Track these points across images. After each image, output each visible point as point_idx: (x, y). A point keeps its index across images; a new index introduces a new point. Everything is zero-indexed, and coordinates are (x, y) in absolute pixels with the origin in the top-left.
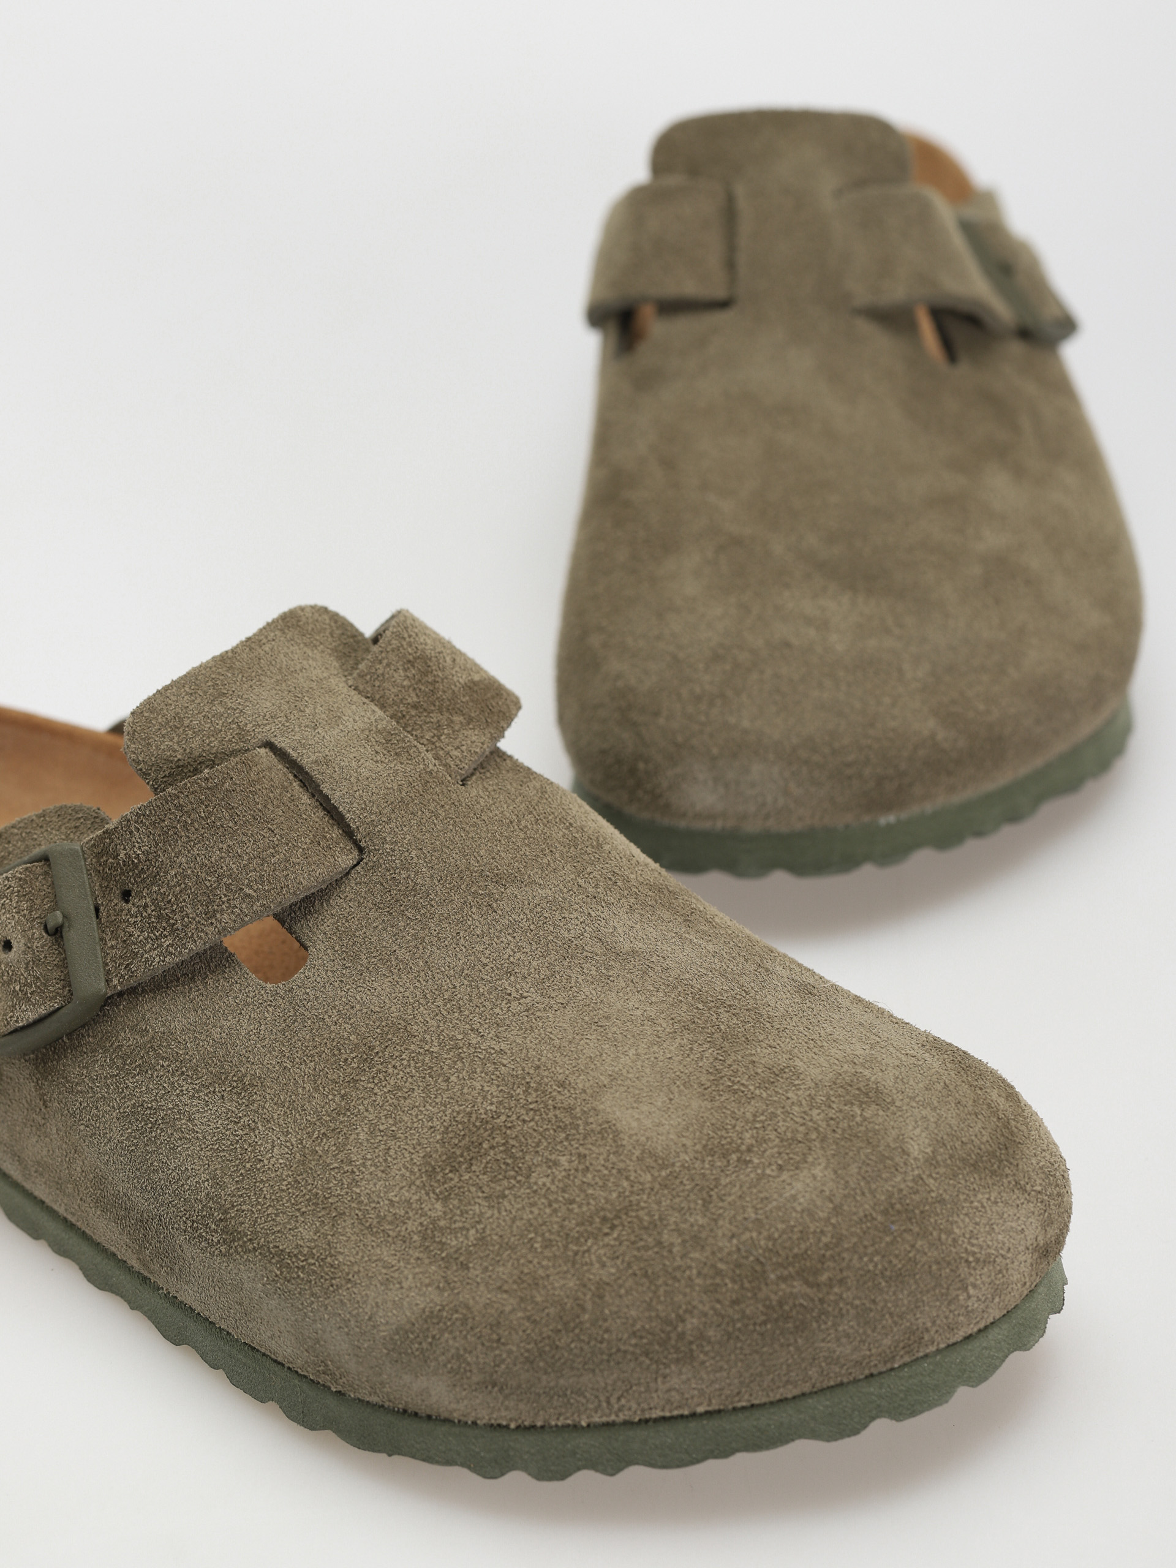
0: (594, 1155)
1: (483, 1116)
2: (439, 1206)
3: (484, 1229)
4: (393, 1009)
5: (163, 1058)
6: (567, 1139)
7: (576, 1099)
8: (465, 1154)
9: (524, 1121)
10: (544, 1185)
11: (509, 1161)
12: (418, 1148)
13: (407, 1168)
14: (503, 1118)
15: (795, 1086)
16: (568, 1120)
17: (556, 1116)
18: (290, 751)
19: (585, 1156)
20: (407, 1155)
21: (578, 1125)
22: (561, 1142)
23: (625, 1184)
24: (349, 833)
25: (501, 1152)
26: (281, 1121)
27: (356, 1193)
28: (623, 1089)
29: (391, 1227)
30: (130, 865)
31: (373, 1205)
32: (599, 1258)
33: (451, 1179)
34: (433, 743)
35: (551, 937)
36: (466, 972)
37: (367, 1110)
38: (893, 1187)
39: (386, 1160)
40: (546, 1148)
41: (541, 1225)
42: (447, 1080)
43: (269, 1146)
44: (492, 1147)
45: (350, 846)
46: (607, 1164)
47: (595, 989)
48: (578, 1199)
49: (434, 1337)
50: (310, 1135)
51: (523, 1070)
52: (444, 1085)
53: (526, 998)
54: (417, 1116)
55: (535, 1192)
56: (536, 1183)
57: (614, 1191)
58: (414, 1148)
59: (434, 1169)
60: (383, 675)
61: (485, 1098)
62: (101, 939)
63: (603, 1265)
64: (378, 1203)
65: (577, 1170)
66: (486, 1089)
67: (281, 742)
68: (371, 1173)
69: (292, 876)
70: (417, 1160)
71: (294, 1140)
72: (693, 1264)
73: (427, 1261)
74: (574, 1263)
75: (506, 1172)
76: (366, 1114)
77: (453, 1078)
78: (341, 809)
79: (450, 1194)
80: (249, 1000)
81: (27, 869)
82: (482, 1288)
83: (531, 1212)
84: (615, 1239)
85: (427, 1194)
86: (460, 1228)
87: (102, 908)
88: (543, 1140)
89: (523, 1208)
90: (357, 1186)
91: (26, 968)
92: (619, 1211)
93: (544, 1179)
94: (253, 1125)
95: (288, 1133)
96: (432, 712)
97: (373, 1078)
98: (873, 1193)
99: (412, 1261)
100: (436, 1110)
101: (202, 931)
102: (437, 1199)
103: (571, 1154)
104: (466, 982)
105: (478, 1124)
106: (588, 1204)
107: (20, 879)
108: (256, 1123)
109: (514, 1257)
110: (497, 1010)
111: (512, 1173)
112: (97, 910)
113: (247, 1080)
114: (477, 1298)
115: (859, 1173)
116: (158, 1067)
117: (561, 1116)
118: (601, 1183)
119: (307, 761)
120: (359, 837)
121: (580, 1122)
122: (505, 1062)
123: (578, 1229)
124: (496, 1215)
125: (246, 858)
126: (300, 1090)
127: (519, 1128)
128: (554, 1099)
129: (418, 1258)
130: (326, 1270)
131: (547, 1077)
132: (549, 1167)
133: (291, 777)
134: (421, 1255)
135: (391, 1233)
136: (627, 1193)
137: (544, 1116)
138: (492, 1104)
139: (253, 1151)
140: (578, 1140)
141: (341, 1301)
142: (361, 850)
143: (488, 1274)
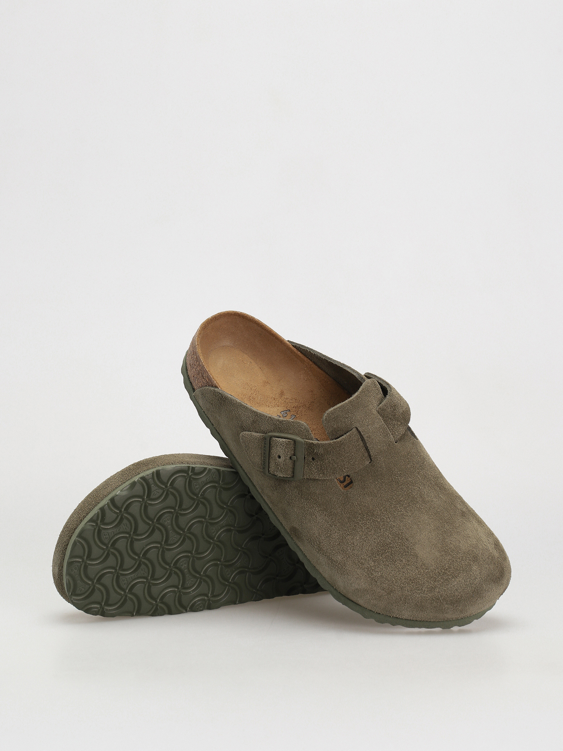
0: (411, 561)
1: (387, 543)
2: (373, 563)
3: (382, 573)
4: (371, 506)
5: (312, 499)
6: (406, 555)
7: (409, 544)
8: (381, 551)
9: (397, 547)
10: (398, 566)
11: (391, 557)
12: (371, 546)
13: (367, 551)
14: (392, 545)
15: (459, 552)
16: (407, 550)
17: (404, 548)
18: (361, 432)
19: (409, 561)
20: (368, 547)
21: (409, 552)
22: (404, 555)
23: (417, 571)
24: (370, 456)
25: (390, 554)
26: (339, 527)
27: (354, 553)
28: (421, 545)
29: (361, 565)
30: (316, 454)
31: (357, 557)
32: (408, 589)
33: (377, 557)
34: (392, 430)
35: (410, 494)
36: (389, 500)
37: (360, 531)
38: (476, 586)
39: (362, 547)
40: (400, 556)
41: (396, 577)
42: (380, 530)
43: (335, 532)
44: (388, 552)
45: (369, 459)
46: (414, 565)
47: (418, 512)
48: (405, 572)
49: (365, 594)
50: (345, 533)
51: (399, 533)
52: (379, 531)
53: (402, 511)
54: (371, 537)
55: (396, 567)
56: (396, 565)
57: (414, 572)
58: (369, 546)
59: (373, 553)
60: (385, 409)
61: (388, 538)
62: (304, 466)
63: (408, 591)
64: (358, 557)
65: (407, 564)
66: (389, 535)
67: (359, 429)
68: (358, 549)
69: (355, 467)
70: (370, 549)
71: (341, 533)
72: (428, 597)
73: (368, 577)
74: (402, 589)
75: (390, 559)
76: (360, 532)
77: (382, 530)
78: (370, 451)
79: (376, 561)
80: (337, 492)
81: (289, 441)
82: (379, 588)
83: (394, 572)
84: (412, 586)
85: (371, 559)
86: (377, 571)
87: (306, 458)
88: (400, 554)
89: (393, 570)
90: (354, 551)
91: (283, 465)
92: (414, 578)
93: (399, 564)
94: (332, 525)
95: (340, 530)
96: (394, 420)
97: (363, 524)
98: (471, 587)
99: (364, 575)
100: (376, 537)
101: (331, 476)
102: (373, 561)
103: (406, 559)
104: (389, 504)
105: (386, 545)
106: (408, 574)
107: (287, 443)
108: (333, 525)
109: (388, 583)
110: (395, 513)
111: (391, 560)
112: (305, 458)
113: (332, 513)
114: (378, 590)
115: (469, 582)
116: (311, 500)
117: (405, 548)
118: (411, 569)
119: (365, 437)
120: (372, 458)
121: (409, 551)
122: (395, 529)
123: (404, 580)
124: (386, 570)
125: (345, 462)
126: (345, 521)
127: (395, 549)
128: (404, 543)
129: (365, 575)
130: (343, 569)
131: (404, 536)
132: (400, 562)
133: (359, 438)
134: (367, 575)
135: (360, 566)
136: (417, 574)
137: (401, 547)
138: (390, 540)
139: (330, 532)
140: (408, 556)
141: (345, 578)
142: (371, 460)
143: (381, 585)
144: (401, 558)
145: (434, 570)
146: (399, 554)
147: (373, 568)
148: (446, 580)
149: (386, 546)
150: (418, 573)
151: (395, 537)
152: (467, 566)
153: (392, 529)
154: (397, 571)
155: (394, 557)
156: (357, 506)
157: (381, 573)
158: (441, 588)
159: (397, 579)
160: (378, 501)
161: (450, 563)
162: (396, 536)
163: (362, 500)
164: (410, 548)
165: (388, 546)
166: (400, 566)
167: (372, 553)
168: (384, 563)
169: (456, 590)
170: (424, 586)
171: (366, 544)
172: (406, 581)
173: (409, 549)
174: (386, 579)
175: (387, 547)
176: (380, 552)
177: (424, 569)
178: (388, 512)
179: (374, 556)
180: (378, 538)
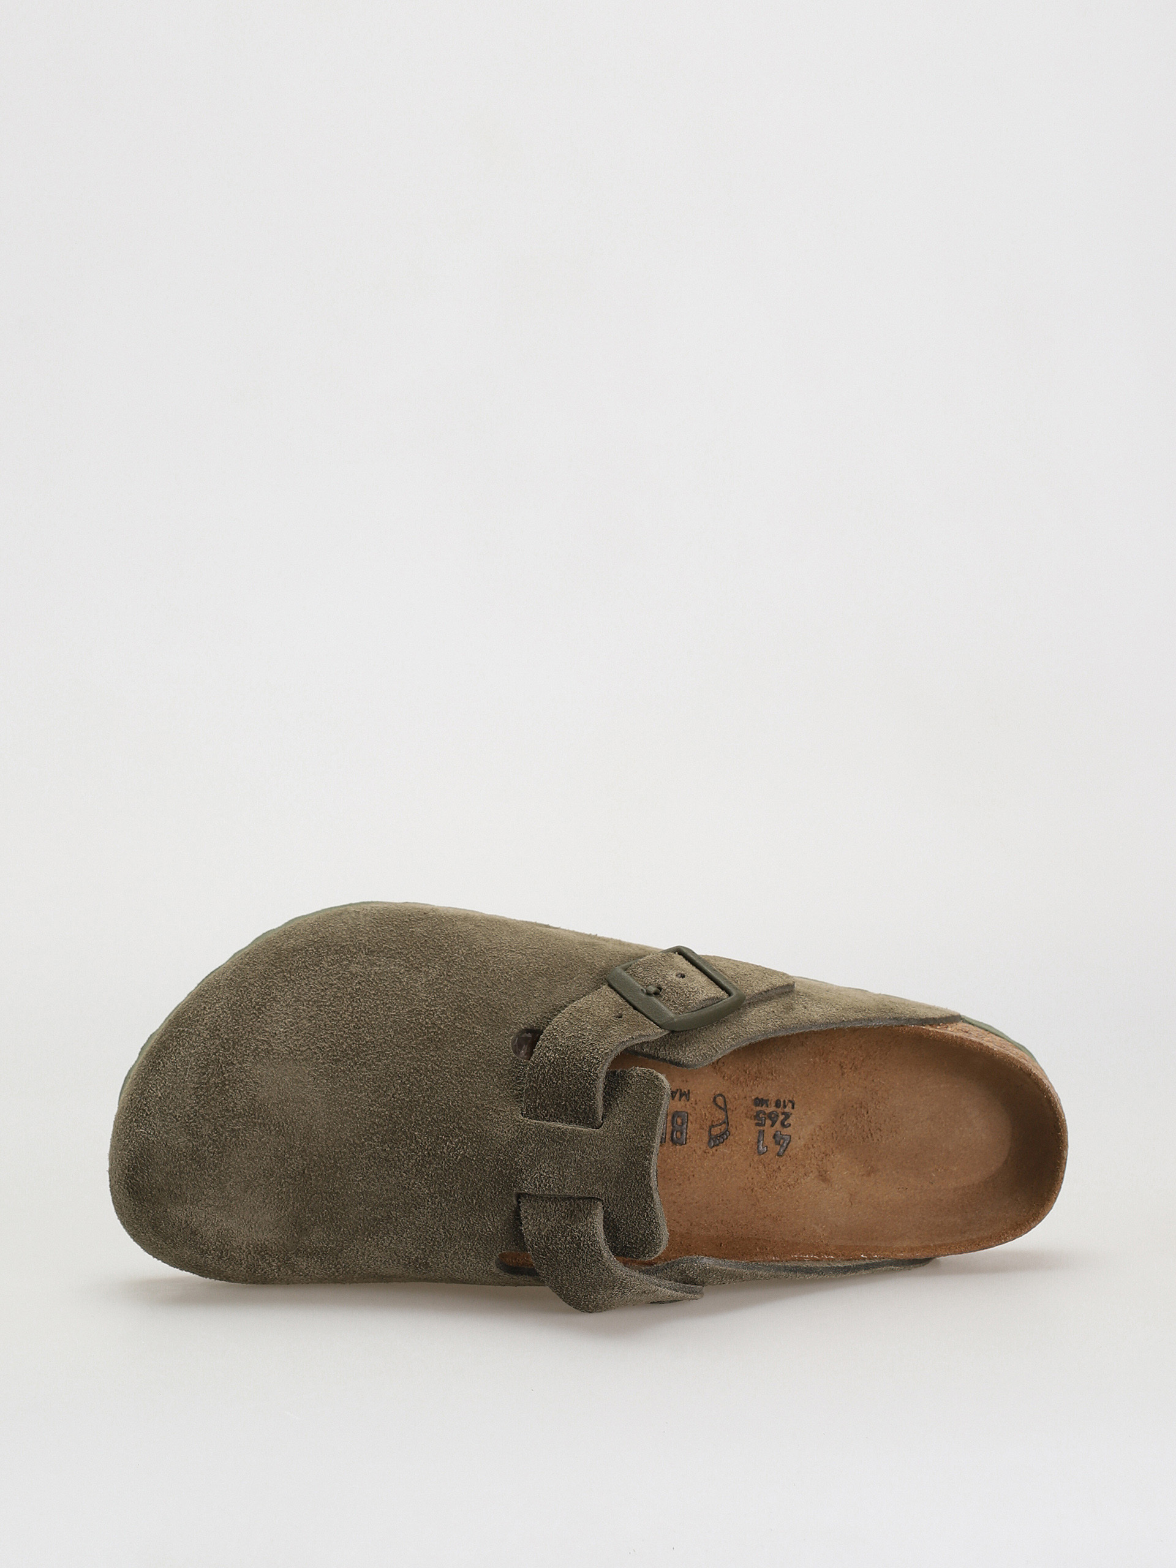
2: (354, 970)
10: (308, 1007)
23: (268, 1029)
33: (356, 985)
40: (320, 1025)
48: (285, 1009)
55: (309, 1001)
56: (312, 1005)
59: (369, 986)
75: (331, 1003)
79: (352, 978)
85: (364, 973)
86: (334, 965)
102: (356, 973)
106: (278, 1009)
111: (328, 1004)
132: (310, 1016)
144: (315, 1023)
145: (243, 1060)
146: (326, 1027)
147: (345, 963)
148: (206, 1067)
149: (361, 1016)
150: (265, 1029)
151: (359, 1045)
152: (197, 1128)
153: (378, 1052)
154: (301, 997)
155: (329, 1013)
156: (473, 1028)
157: (324, 968)
158: (202, 1044)
159: (288, 986)
160: (447, 1070)
161: (229, 1100)
162: (360, 1047)
163: (474, 1045)
164: (315, 1053)
165: (356, 1020)
166: (303, 1010)
167: (372, 983)
168: (335, 988)
169: (174, 1069)
170: (232, 1019)
171: (395, 988)
172: (270, 995)
173: (316, 1051)
174: (306, 966)
175: (357, 1017)
176: (359, 1000)
177: (261, 1045)
178: (412, 1071)
179: (363, 984)
180: (385, 1016)
